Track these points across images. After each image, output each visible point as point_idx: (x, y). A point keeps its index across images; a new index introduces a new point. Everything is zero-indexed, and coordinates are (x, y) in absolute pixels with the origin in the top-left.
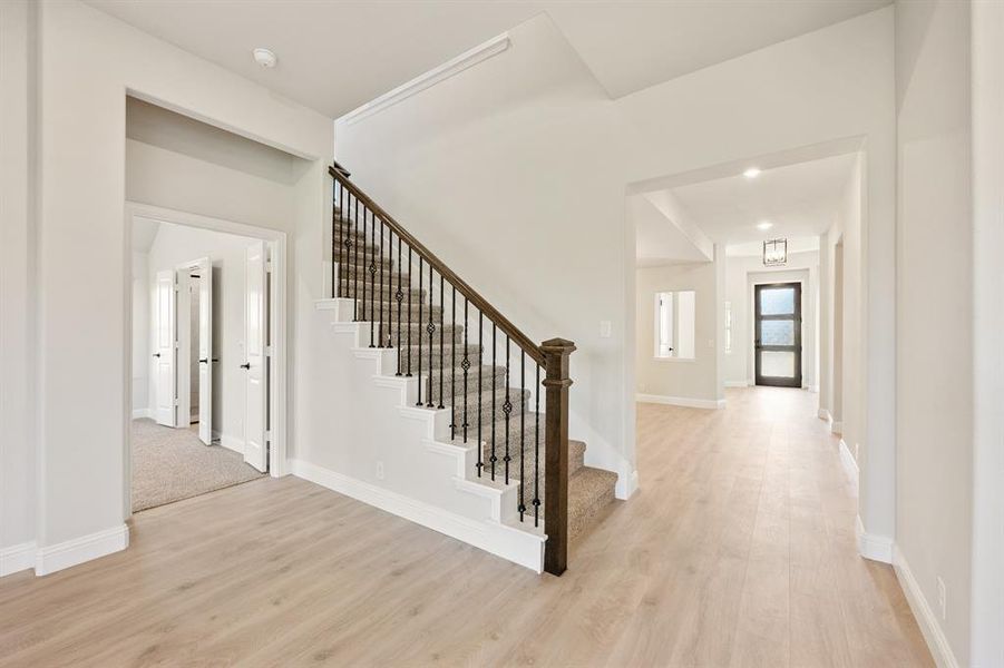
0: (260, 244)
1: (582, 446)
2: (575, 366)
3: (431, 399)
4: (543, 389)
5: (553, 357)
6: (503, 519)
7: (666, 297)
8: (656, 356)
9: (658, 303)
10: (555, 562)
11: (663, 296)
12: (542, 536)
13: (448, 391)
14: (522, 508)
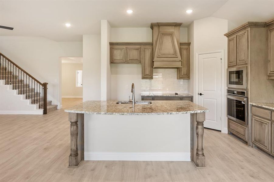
1: (51, 101)
2: (48, 86)
3: (20, 93)
4: (43, 90)
5: (45, 85)
6: (37, 109)
8: (76, 86)
9: (76, 73)
10: (45, 112)
11: (79, 71)
12: (43, 110)
13: (25, 92)
14: (40, 107)
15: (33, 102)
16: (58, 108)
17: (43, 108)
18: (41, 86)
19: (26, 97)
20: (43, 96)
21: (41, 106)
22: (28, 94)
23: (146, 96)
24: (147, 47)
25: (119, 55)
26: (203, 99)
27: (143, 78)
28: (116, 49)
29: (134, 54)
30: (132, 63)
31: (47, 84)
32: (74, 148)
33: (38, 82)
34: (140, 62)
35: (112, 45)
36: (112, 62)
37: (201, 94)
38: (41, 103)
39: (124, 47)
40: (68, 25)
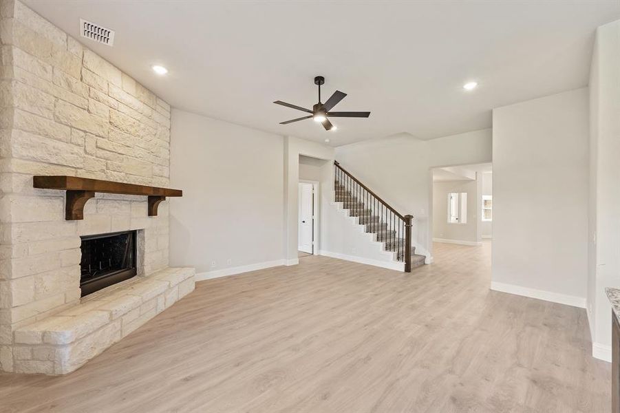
0: (311, 185)
1: (415, 248)
2: (413, 222)
3: (369, 230)
4: (405, 227)
5: (407, 220)
6: (393, 260)
7: (454, 196)
8: (449, 221)
9: (449, 198)
10: (408, 269)
11: (452, 195)
12: (404, 263)
13: (376, 228)
14: (398, 258)
15: (388, 247)
16: (428, 261)
17: (404, 259)
18: (401, 221)
19: (378, 238)
20: (404, 238)
21: (400, 256)
22: (380, 232)
31: (412, 217)
33: (396, 213)
38: (401, 249)
40: (470, 86)
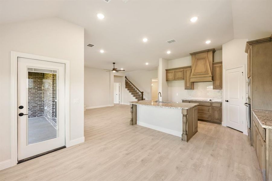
18: (141, 93)
23: (184, 100)
24: (188, 69)
25: (171, 76)
26: (229, 105)
27: (186, 89)
28: (170, 73)
29: (180, 74)
30: (178, 80)
32: (132, 118)
33: (140, 91)
34: (184, 79)
35: (167, 71)
36: (167, 80)
37: (227, 101)
39: (174, 71)
40: (147, 64)
